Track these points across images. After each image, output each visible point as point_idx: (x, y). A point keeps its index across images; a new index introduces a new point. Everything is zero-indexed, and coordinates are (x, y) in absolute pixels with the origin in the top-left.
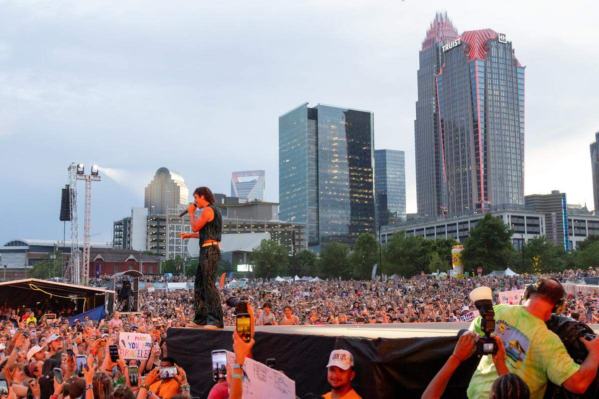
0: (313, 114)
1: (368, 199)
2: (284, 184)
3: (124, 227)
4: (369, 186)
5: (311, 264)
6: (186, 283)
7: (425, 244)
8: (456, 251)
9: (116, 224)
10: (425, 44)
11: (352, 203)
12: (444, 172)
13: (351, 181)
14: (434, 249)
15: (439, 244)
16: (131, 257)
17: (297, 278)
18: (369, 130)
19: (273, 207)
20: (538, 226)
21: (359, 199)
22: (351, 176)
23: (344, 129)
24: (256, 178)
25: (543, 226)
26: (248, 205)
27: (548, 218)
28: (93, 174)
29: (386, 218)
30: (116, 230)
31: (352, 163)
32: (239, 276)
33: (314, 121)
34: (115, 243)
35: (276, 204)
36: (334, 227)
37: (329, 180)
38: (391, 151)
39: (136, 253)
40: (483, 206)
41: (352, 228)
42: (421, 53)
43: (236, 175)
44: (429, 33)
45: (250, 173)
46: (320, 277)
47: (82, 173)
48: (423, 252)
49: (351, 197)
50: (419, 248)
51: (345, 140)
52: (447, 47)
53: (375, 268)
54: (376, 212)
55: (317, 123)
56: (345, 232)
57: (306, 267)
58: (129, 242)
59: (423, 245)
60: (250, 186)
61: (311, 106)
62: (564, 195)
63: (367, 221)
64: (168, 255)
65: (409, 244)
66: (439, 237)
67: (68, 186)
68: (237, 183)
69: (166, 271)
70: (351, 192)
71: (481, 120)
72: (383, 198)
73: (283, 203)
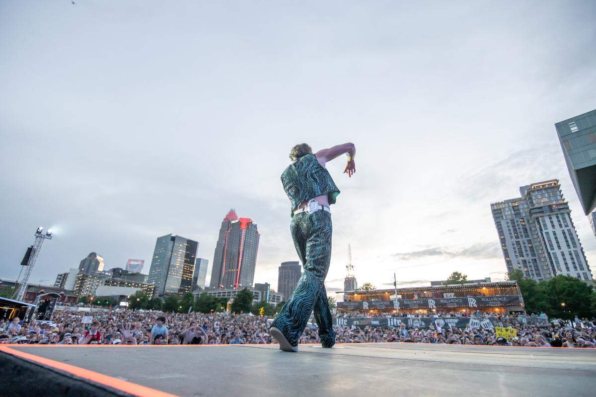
0: (173, 239)
1: (190, 278)
2: (153, 267)
3: (63, 278)
4: (191, 272)
5: (159, 305)
6: (90, 309)
7: (216, 299)
8: (229, 303)
9: (59, 275)
10: (225, 220)
11: (182, 279)
12: (224, 271)
13: (184, 270)
14: (219, 301)
15: (222, 299)
16: (62, 293)
17: (151, 311)
18: (196, 249)
19: (145, 277)
20: (258, 296)
21: (186, 277)
22: (184, 267)
23: (185, 247)
24: (140, 263)
25: (260, 297)
26: (133, 274)
27: (262, 293)
28: (47, 234)
29: (196, 287)
30: (58, 279)
31: (186, 261)
32: (120, 307)
33: (172, 242)
34: (55, 285)
35: (147, 276)
36: (172, 289)
37: (174, 268)
38: (203, 259)
39: (65, 291)
40: (237, 286)
41: (180, 290)
42: (223, 223)
43: (130, 260)
44: (227, 216)
45: (137, 261)
46: (163, 311)
47: (40, 232)
48: (214, 303)
49: (183, 277)
50: (212, 301)
51: (185, 252)
52: (233, 222)
53: (191, 308)
54: (192, 284)
55: (174, 243)
56: (177, 292)
57: (156, 306)
58: (64, 286)
59: (215, 299)
60: (135, 266)
61: (173, 235)
62: (269, 285)
63: (187, 288)
64: (84, 294)
65: (209, 298)
66: (223, 297)
67: (33, 246)
68: (130, 264)
69: (80, 302)
70: (183, 274)
71: (241, 252)
72: (196, 279)
73: (151, 275)
